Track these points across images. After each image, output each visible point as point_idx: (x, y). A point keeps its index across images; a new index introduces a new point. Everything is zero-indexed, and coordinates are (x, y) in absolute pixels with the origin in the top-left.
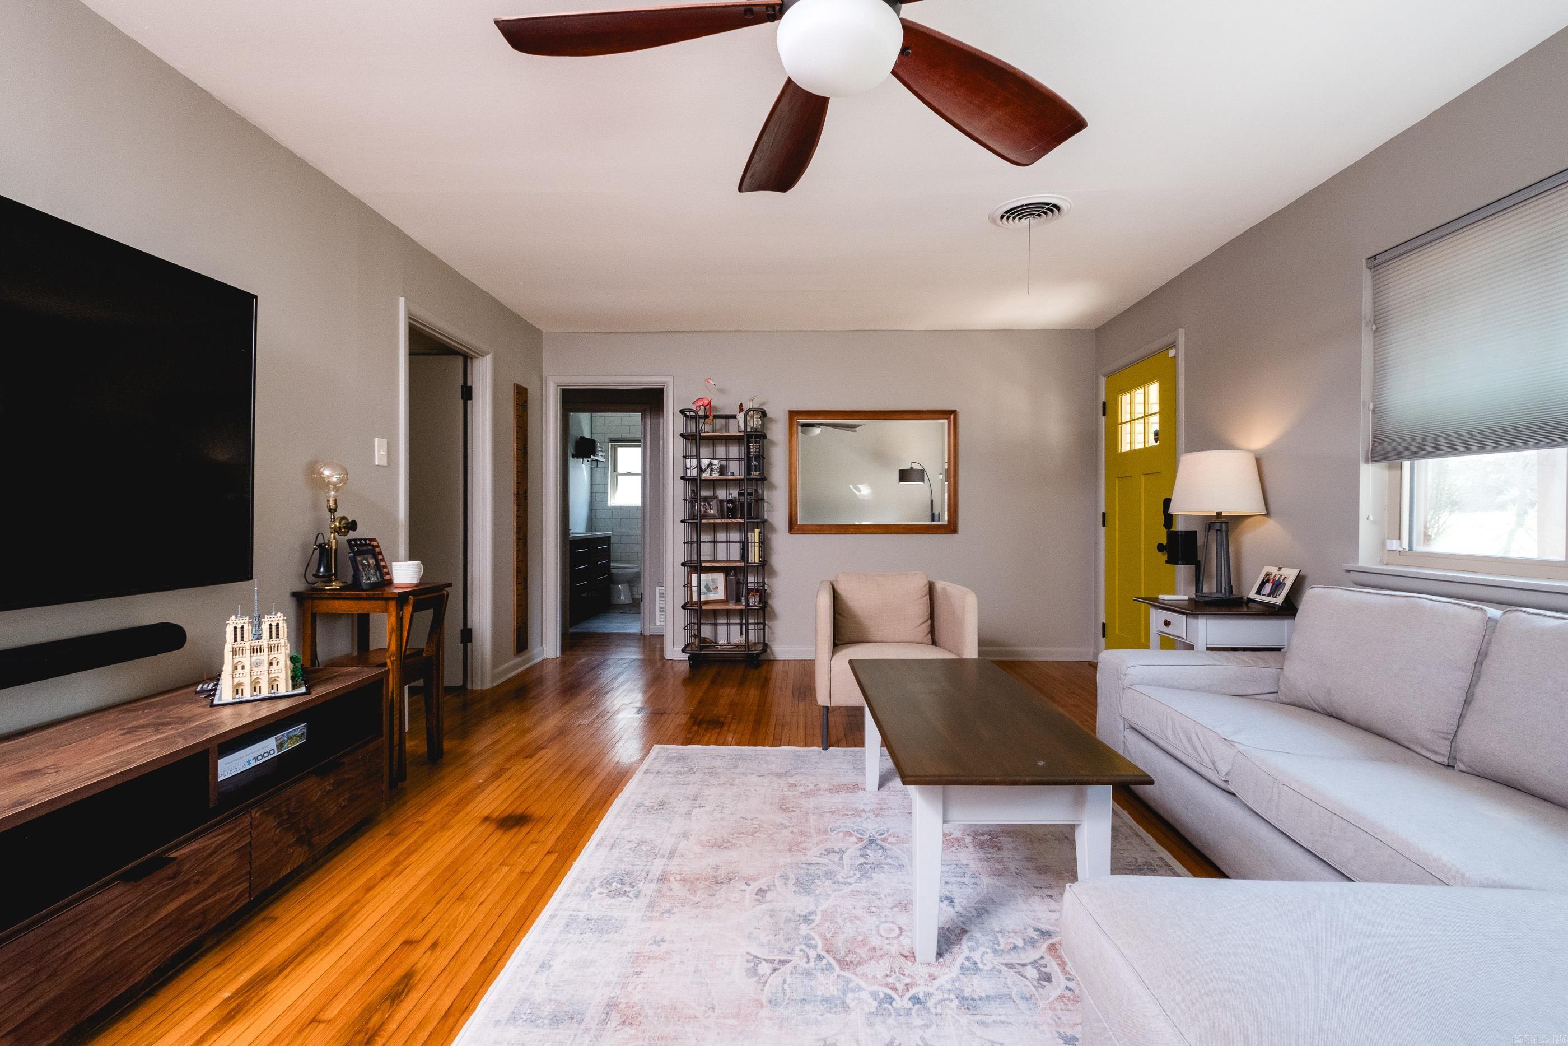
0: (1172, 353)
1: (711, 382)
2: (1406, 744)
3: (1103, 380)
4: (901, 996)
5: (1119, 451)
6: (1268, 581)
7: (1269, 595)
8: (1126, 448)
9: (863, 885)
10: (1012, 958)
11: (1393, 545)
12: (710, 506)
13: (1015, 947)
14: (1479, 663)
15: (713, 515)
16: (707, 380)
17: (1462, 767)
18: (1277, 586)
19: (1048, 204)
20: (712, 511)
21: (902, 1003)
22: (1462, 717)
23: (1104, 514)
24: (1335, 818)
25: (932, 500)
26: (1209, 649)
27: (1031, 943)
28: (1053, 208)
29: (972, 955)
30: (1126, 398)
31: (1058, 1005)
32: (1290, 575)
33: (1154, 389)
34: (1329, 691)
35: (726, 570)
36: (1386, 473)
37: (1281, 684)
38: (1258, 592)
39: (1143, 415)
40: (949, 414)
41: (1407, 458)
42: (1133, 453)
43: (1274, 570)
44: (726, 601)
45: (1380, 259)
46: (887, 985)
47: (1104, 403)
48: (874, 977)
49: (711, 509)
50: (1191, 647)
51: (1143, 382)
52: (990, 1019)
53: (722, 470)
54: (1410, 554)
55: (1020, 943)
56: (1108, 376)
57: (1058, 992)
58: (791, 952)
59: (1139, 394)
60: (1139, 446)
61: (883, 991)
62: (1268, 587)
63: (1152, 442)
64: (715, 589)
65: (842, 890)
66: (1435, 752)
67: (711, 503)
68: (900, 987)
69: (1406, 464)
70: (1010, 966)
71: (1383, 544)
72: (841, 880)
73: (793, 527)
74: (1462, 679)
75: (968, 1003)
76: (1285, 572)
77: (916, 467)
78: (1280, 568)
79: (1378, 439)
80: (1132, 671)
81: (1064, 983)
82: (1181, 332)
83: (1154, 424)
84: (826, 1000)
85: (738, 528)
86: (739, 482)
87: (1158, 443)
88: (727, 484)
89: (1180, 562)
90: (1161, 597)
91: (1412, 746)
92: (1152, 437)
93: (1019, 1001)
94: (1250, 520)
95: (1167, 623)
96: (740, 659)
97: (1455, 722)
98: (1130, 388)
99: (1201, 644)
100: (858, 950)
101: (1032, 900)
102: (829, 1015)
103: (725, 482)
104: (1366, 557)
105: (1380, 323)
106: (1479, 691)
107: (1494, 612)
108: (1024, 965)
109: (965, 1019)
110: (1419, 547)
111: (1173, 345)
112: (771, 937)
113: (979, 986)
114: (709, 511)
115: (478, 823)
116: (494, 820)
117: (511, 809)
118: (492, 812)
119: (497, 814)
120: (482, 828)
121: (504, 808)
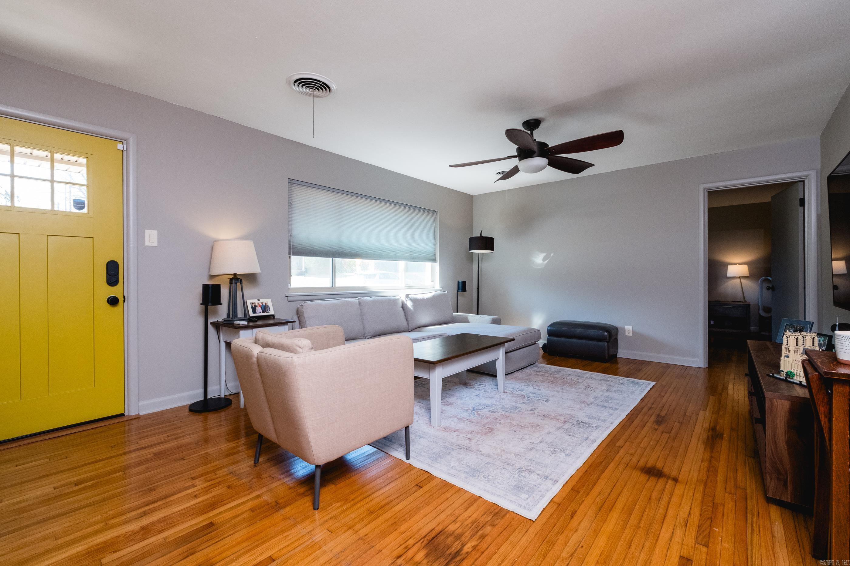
0: (120, 147)
7: (263, 312)
18: (265, 308)
54: (291, 289)
62: (259, 309)
76: (262, 301)
78: (259, 300)
89: (210, 304)
105: (291, 203)
111: (121, 141)
115: (680, 479)
116: (669, 477)
117: (662, 481)
118: (675, 485)
119: (670, 482)
120: (673, 474)
121: (667, 486)
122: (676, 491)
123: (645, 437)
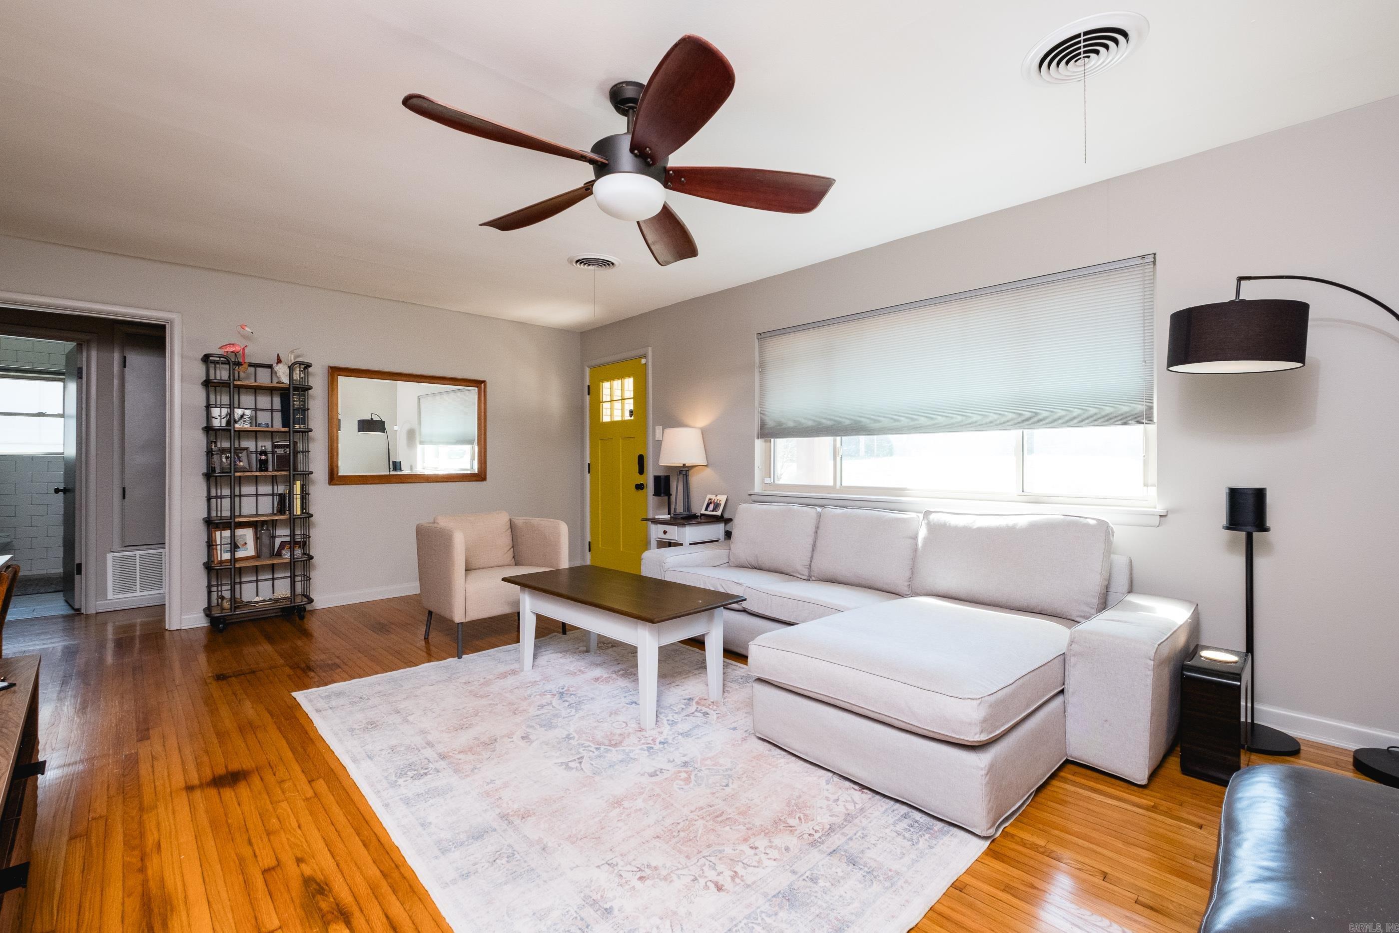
0: (643, 361)
1: (247, 329)
2: (792, 574)
3: (588, 370)
4: (655, 744)
5: (601, 421)
6: (711, 503)
7: (713, 511)
8: (606, 419)
9: (581, 713)
10: (684, 713)
11: (767, 481)
12: (239, 458)
13: (683, 709)
14: (816, 532)
15: (244, 468)
16: (243, 327)
17: (813, 578)
18: (716, 506)
19: (609, 261)
20: (242, 464)
21: (657, 747)
22: (812, 557)
23: (589, 464)
24: (800, 602)
25: (389, 449)
26: (690, 544)
27: (687, 705)
28: (608, 264)
29: (668, 718)
30: (606, 385)
31: (720, 720)
32: (722, 499)
33: (629, 382)
34: (757, 555)
35: (254, 525)
36: (764, 444)
37: (731, 557)
38: (706, 510)
39: (621, 398)
40: (478, 383)
41: (773, 438)
42: (613, 424)
43: (713, 497)
44: (258, 556)
45: (763, 336)
46: (643, 744)
47: (589, 386)
48: (634, 744)
49: (240, 461)
50: (681, 545)
51: (621, 376)
52: (699, 736)
53: (254, 420)
54: (774, 485)
55: (684, 707)
56: (591, 367)
57: (715, 717)
58: (579, 753)
59: (617, 383)
60: (617, 418)
61: (645, 747)
62: (711, 507)
63: (627, 417)
64: (243, 545)
65: (573, 719)
66: (803, 575)
67: (240, 455)
68: (650, 741)
69: (772, 440)
70: (688, 715)
71: (763, 480)
72: (565, 716)
73: (334, 478)
74: (810, 540)
75: (686, 735)
76: (719, 497)
77: (375, 418)
78: (716, 496)
79: (762, 428)
80: (668, 560)
81: (715, 713)
82: (650, 349)
83: (630, 405)
84: (621, 761)
85: (271, 480)
86: (272, 434)
87: (632, 418)
88: (255, 435)
89: (662, 495)
90: (656, 517)
91: (794, 574)
92: (627, 414)
93: (703, 725)
94: (695, 469)
95: (665, 532)
96: (273, 615)
97: (809, 560)
98: (610, 378)
99: (686, 543)
100: (614, 738)
101: (671, 689)
102: (629, 765)
103: (254, 433)
104: (758, 489)
105: (762, 366)
106: (818, 544)
107: (819, 509)
108: (693, 713)
109: (690, 740)
110: (776, 482)
111: (645, 356)
112: (559, 752)
113: (683, 727)
114: (238, 463)
115: (184, 794)
116: (201, 786)
117: (208, 774)
118: (186, 783)
119: (196, 782)
120: (198, 794)
121: (197, 776)
122: (182, 777)
123: (299, 827)
